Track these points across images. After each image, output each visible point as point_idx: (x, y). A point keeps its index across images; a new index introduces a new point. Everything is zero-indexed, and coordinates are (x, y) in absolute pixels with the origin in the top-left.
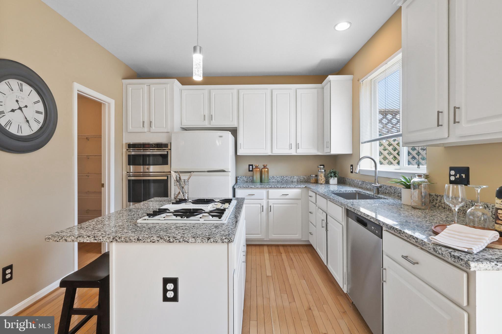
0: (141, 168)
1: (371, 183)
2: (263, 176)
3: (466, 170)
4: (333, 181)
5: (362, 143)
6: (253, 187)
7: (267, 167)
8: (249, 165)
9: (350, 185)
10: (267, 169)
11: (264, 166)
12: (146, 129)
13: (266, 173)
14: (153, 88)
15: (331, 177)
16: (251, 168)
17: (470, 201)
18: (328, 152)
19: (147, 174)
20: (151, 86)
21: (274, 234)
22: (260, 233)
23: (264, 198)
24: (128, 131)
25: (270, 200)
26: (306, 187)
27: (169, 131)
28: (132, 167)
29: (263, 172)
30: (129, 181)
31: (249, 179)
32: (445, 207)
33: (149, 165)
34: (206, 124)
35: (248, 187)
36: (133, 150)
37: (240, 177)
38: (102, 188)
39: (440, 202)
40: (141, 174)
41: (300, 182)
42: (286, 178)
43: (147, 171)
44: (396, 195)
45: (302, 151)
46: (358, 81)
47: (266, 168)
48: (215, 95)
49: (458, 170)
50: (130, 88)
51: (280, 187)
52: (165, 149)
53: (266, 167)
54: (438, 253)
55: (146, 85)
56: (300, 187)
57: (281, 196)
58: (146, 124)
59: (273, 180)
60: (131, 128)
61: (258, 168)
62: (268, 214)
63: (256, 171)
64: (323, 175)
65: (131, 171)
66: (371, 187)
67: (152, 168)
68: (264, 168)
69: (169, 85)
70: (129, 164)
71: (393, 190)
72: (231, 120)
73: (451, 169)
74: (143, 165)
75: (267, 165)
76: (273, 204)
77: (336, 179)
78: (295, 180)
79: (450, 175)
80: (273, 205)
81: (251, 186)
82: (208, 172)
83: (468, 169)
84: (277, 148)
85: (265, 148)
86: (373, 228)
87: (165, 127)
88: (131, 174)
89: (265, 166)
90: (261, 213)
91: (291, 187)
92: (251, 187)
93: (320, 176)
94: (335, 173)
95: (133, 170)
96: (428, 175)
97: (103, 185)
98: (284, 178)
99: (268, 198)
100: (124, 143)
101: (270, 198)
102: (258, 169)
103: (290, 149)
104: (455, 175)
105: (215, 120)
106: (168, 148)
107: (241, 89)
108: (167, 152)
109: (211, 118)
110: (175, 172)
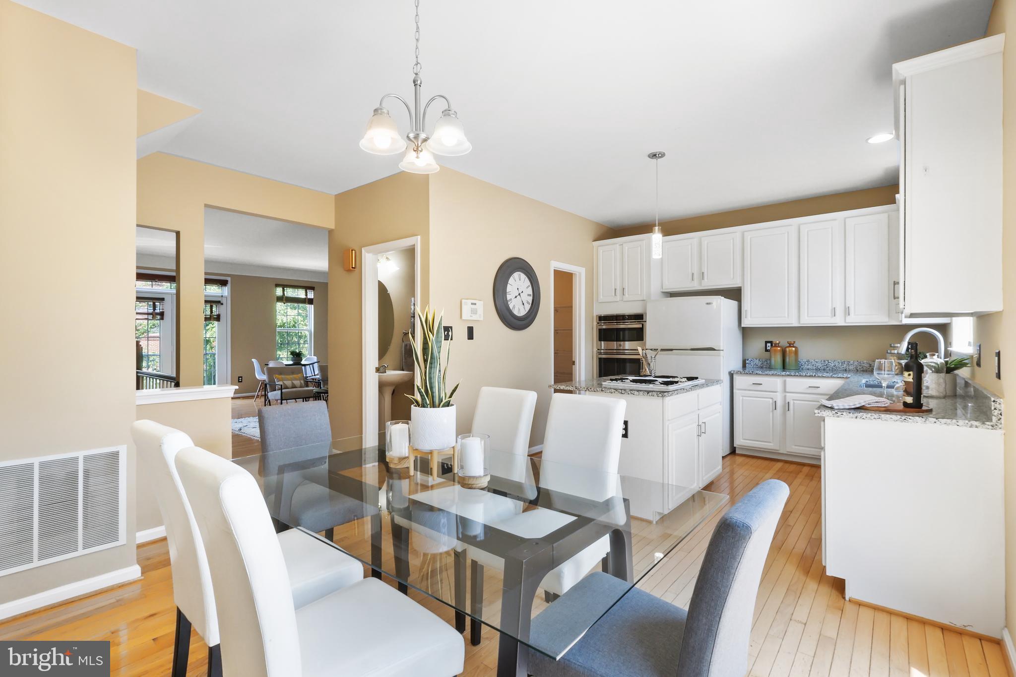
0: (614, 345)
2: (787, 360)
6: (760, 373)
7: (794, 345)
8: (766, 342)
10: (794, 349)
11: (789, 343)
12: (618, 298)
13: (793, 355)
14: (626, 247)
16: (769, 346)
19: (621, 351)
20: (624, 245)
21: (796, 446)
22: (771, 441)
23: (778, 391)
24: (599, 301)
25: (788, 394)
27: (645, 299)
28: (604, 343)
29: (788, 352)
30: (600, 359)
31: (766, 363)
33: (624, 340)
34: (696, 286)
35: (751, 372)
36: (604, 323)
37: (750, 360)
38: (573, 366)
40: (615, 351)
42: (833, 365)
43: (621, 348)
45: (855, 320)
47: (793, 347)
48: (707, 244)
50: (601, 250)
51: (804, 375)
52: (640, 322)
55: (618, 245)
56: (842, 376)
57: (807, 388)
58: (618, 292)
59: (809, 366)
60: (601, 297)
61: (780, 346)
62: (784, 414)
63: (775, 351)
65: (603, 348)
67: (628, 345)
68: (790, 346)
69: (644, 241)
70: (600, 339)
74: (617, 341)
75: (794, 342)
76: (793, 400)
78: (852, 368)
80: (794, 403)
81: (758, 372)
82: (693, 349)
84: (808, 316)
85: (787, 316)
87: (640, 293)
88: (602, 351)
89: (791, 343)
90: (772, 411)
91: (824, 376)
92: (757, 374)
95: (604, 347)
97: (574, 363)
98: (830, 364)
99: (785, 391)
100: (595, 315)
101: (787, 390)
102: (779, 348)
103: (832, 317)
105: (707, 279)
106: (643, 319)
107: (748, 231)
108: (642, 325)
109: (702, 277)
110: (651, 349)
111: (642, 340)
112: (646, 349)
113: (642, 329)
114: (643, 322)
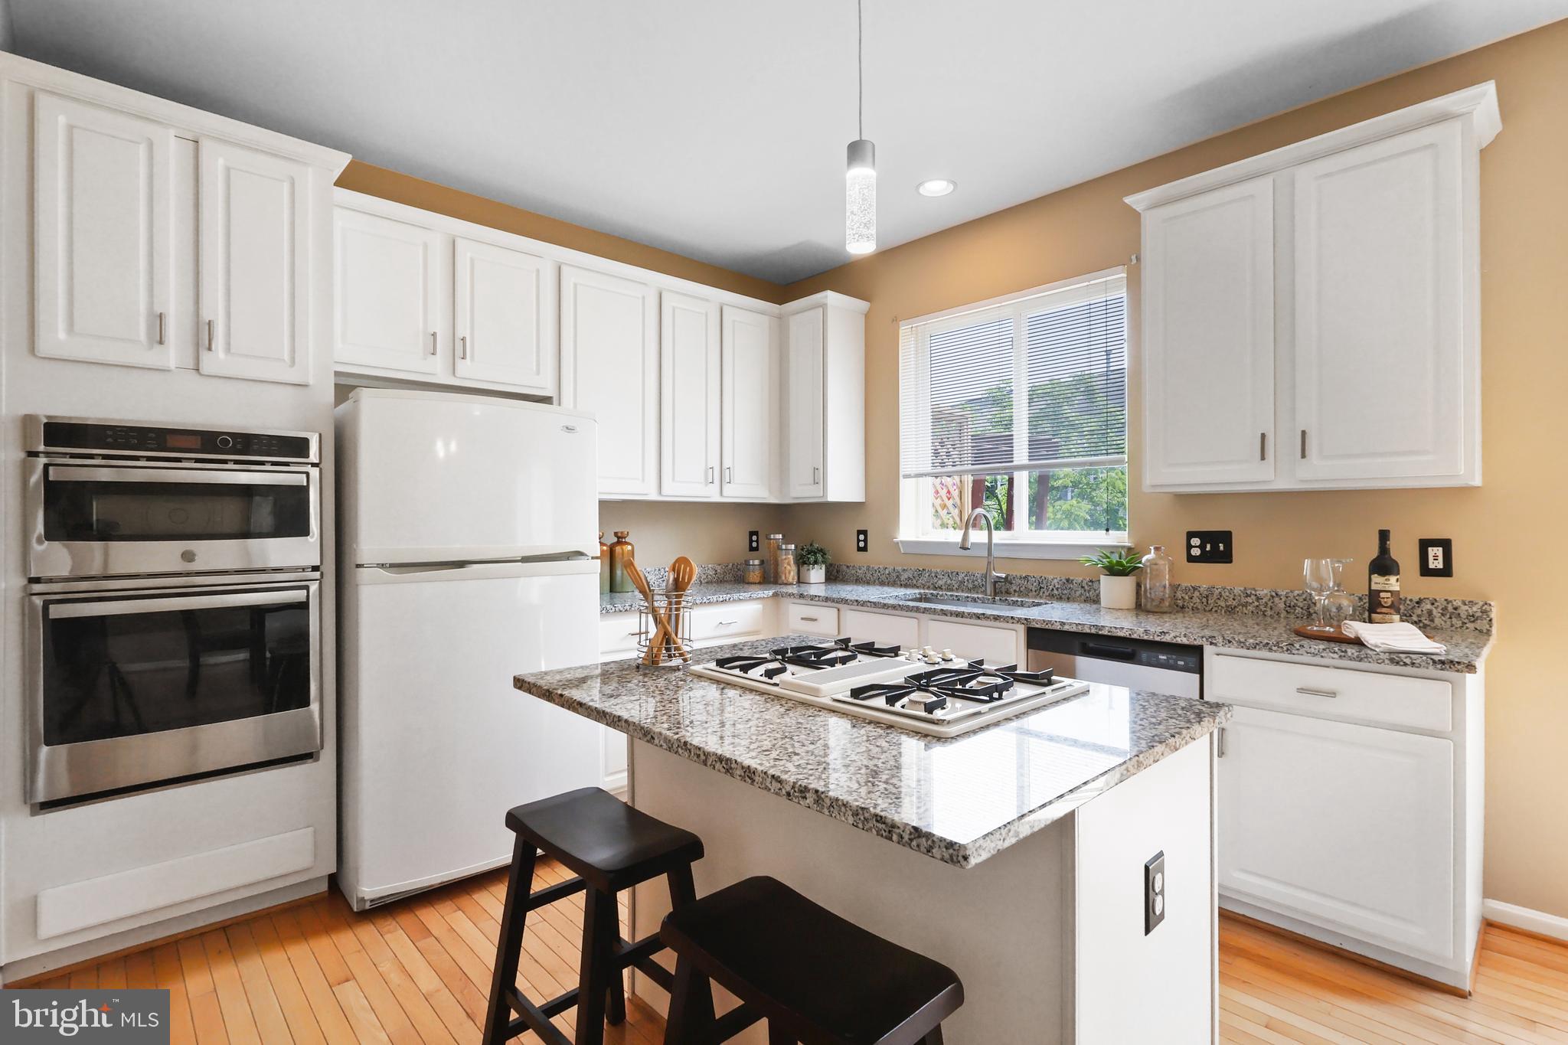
1: (952, 573)
2: (619, 572)
3: (1226, 537)
4: (816, 575)
9: (858, 581)
10: (629, 548)
11: (619, 535)
12: (171, 357)
15: (816, 562)
17: (1242, 589)
18: (817, 495)
26: (775, 595)
32: (1183, 605)
35: (628, 608)
36: (74, 456)
41: (707, 583)
44: (1044, 593)
45: (735, 492)
46: (897, 319)
47: (627, 543)
48: (472, 261)
49: (1205, 536)
51: (715, 600)
53: (625, 538)
54: (1402, 663)
56: (759, 595)
57: (717, 626)
58: (174, 330)
64: (791, 557)
68: (620, 543)
69: (310, 171)
71: (1035, 584)
72: (535, 367)
73: (1191, 535)
77: (823, 568)
79: (1188, 547)
82: (526, 560)
83: (1229, 533)
84: (674, 480)
85: (640, 477)
86: (1164, 657)
89: (622, 538)
91: (741, 598)
93: (785, 561)
94: (822, 552)
96: (1133, 548)
102: (605, 548)
103: (705, 485)
104: (1201, 547)
105: (473, 359)
106: (308, 457)
107: (569, 265)
108: (305, 475)
109: (459, 352)
110: (382, 566)
111: (304, 531)
112: (359, 566)
113: (302, 492)
114: (309, 469)
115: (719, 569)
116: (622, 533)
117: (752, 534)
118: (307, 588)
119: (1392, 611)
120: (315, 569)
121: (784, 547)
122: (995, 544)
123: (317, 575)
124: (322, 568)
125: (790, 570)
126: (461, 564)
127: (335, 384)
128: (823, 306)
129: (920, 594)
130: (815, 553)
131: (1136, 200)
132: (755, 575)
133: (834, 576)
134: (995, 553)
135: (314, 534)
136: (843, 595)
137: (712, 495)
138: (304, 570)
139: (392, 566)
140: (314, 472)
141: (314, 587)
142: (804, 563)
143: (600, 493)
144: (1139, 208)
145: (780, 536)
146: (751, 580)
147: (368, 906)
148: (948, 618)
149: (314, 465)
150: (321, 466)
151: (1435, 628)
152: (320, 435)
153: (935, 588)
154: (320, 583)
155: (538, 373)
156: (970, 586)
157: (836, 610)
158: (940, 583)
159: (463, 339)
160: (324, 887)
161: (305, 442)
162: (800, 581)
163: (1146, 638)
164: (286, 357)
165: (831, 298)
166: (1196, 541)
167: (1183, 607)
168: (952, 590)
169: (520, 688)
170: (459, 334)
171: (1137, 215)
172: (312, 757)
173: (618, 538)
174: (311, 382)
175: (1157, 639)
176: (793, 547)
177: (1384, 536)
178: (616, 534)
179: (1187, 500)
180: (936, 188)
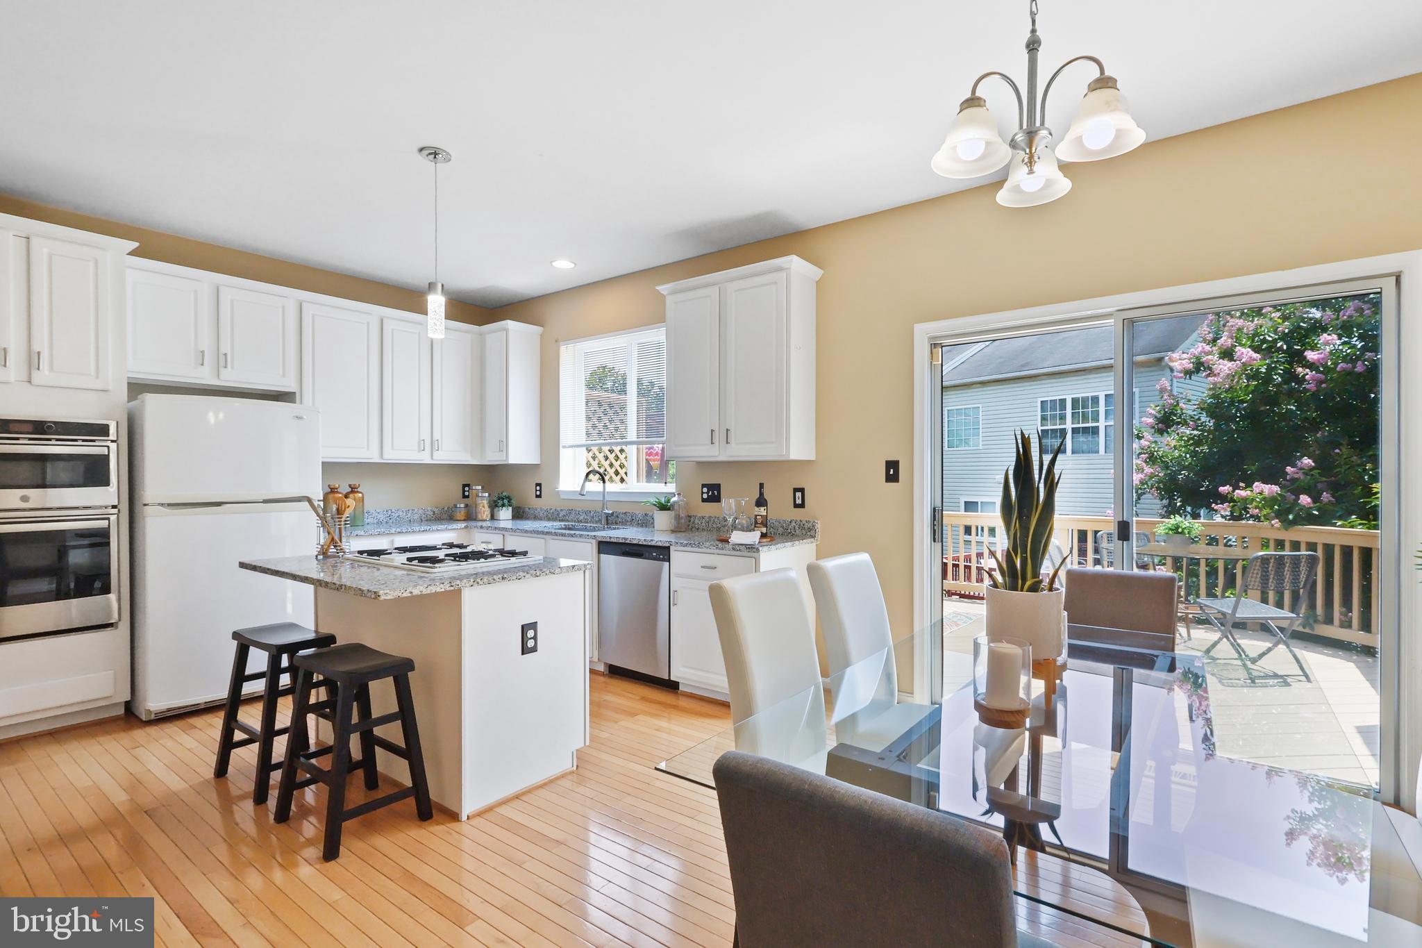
3: (717, 487)
4: (505, 514)
5: (564, 447)
6: (362, 533)
9: (536, 518)
10: (360, 495)
11: (352, 486)
12: (12, 375)
15: (503, 505)
17: (723, 517)
18: (501, 459)
20: (33, 240)
26: (467, 527)
34: (205, 377)
39: (694, 522)
41: (427, 520)
42: (397, 515)
45: (442, 456)
46: (556, 341)
48: (232, 301)
49: (710, 487)
51: (418, 530)
52: (100, 441)
53: (357, 488)
55: (10, 233)
56: (457, 527)
59: (369, 520)
61: (338, 492)
64: (485, 502)
66: (588, 517)
68: (352, 492)
69: (108, 254)
72: (281, 372)
73: (703, 486)
75: (361, 485)
77: (510, 509)
78: (416, 518)
79: (703, 493)
82: (265, 501)
83: (719, 485)
84: (393, 448)
85: (365, 448)
86: (654, 554)
89: (355, 489)
93: (481, 505)
94: (509, 499)
98: (393, 514)
102: (339, 495)
103: (419, 451)
104: (708, 493)
106: (108, 436)
107: (308, 302)
108: (106, 448)
109: (222, 363)
110: (162, 505)
111: (107, 483)
112: (145, 505)
113: (106, 458)
114: (109, 443)
115: (436, 510)
116: (354, 485)
117: (464, 486)
118: (108, 519)
119: (761, 526)
120: (114, 507)
121: (480, 495)
122: (608, 492)
123: (115, 511)
124: (119, 507)
125: (484, 511)
126: (219, 504)
127: (128, 383)
128: (507, 330)
129: (564, 525)
130: (503, 499)
131: (663, 289)
132: (461, 514)
133: (519, 514)
134: (607, 498)
135: (113, 486)
136: (526, 527)
137: (425, 458)
138: (106, 508)
139: (169, 505)
140: (113, 446)
141: (113, 518)
142: (496, 506)
143: (323, 458)
144: (665, 293)
145: (480, 487)
146: (459, 519)
147: (153, 717)
148: (558, 537)
149: (112, 441)
150: (118, 442)
151: (796, 536)
152: (117, 422)
153: (578, 522)
154: (118, 516)
155: (284, 375)
156: (597, 519)
157: (502, 536)
158: (581, 518)
159: (225, 355)
160: (121, 711)
161: (107, 426)
162: (493, 518)
163: (645, 543)
164: (93, 373)
165: (511, 324)
166: (705, 490)
167: (698, 529)
168: (587, 523)
169: (242, 567)
170: (223, 350)
171: (663, 297)
172: (112, 627)
173: (352, 488)
174: (110, 388)
175: (649, 544)
176: (487, 494)
177: (761, 486)
178: (350, 486)
179: (703, 465)
180: (563, 264)
